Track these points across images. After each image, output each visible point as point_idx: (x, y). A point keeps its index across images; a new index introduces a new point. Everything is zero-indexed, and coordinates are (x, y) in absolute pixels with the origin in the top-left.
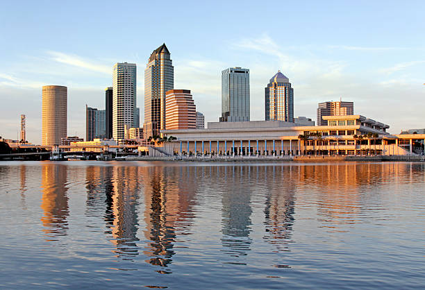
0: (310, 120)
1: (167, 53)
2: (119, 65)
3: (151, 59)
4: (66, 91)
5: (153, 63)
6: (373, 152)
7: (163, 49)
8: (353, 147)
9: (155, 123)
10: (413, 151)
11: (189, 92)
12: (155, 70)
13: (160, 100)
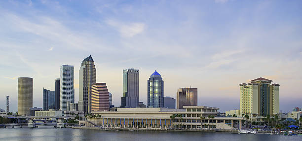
0: (173, 98)
1: (93, 61)
2: (64, 66)
3: (83, 64)
4: (32, 80)
5: (84, 66)
6: (211, 127)
7: (90, 59)
8: (200, 124)
9: (85, 101)
10: (233, 126)
11: (105, 84)
12: (85, 71)
13: (88, 88)
